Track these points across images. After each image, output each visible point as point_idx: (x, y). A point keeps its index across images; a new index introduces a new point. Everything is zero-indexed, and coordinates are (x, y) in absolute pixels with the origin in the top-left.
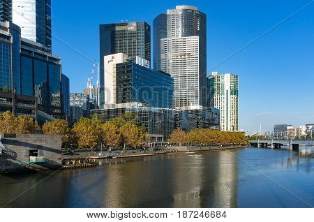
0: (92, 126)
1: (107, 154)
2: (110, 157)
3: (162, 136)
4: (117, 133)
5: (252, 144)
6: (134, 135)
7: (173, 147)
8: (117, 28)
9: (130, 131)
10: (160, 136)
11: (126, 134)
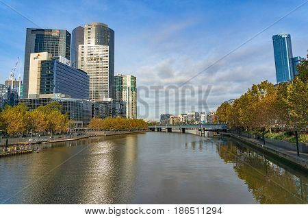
0: (22, 113)
1: (37, 140)
2: (40, 143)
3: (82, 122)
4: (45, 120)
5: (151, 129)
6: (61, 122)
7: (92, 132)
8: (46, 33)
9: (57, 117)
10: (80, 122)
11: (54, 121)
